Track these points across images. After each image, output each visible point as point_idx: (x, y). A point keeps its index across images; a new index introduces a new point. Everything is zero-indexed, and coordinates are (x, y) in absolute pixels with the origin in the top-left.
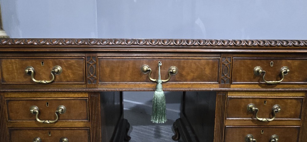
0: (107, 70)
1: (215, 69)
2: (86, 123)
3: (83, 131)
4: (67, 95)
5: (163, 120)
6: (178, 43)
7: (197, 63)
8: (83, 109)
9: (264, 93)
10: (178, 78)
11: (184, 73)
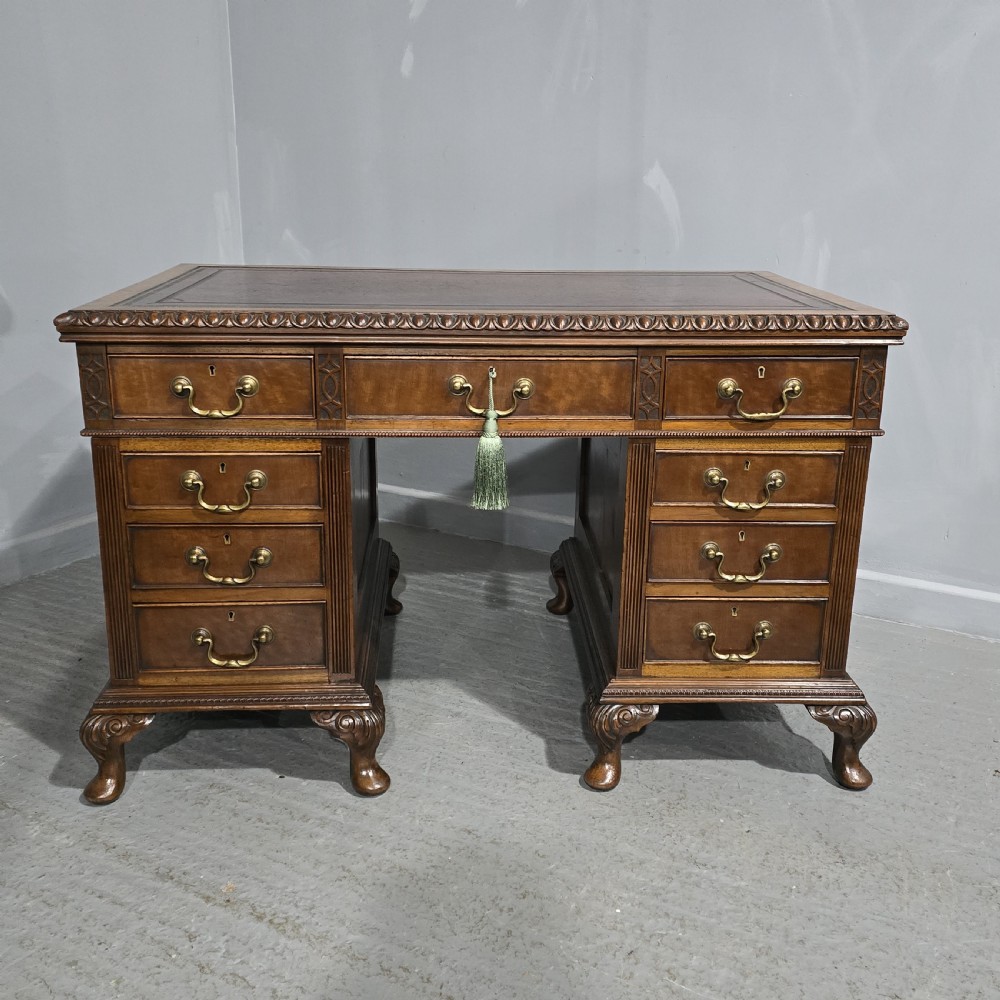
0: (368, 387)
1: (623, 384)
2: (315, 512)
3: (308, 532)
4: (269, 446)
5: (499, 502)
6: (534, 324)
7: (582, 372)
8: (308, 480)
9: (744, 443)
10: (536, 406)
11: (549, 394)
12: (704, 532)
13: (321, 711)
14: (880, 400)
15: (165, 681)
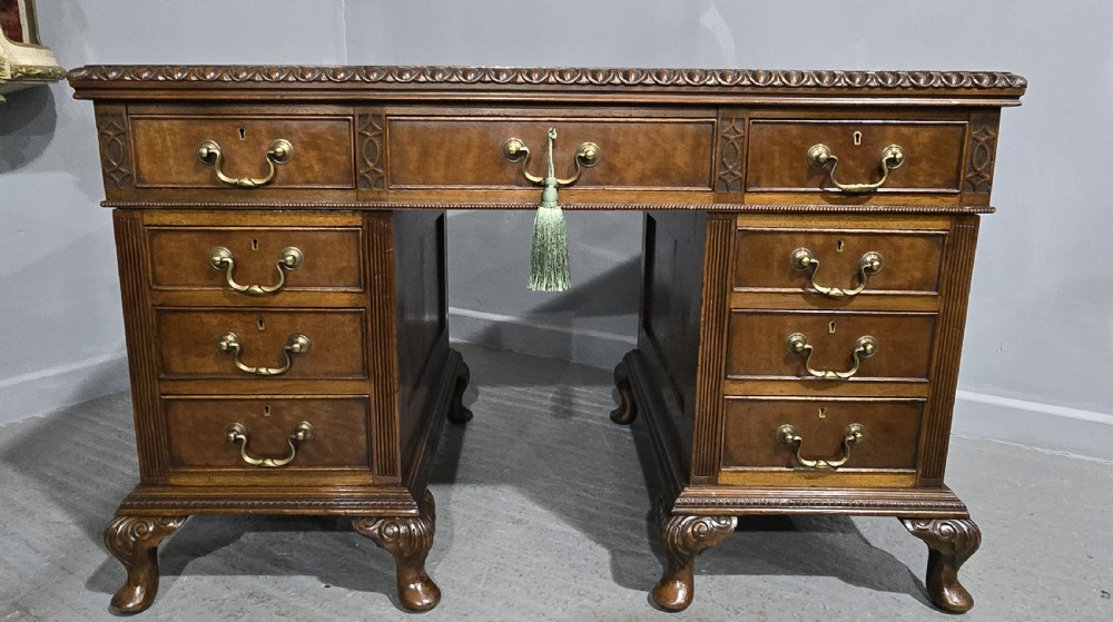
0: (413, 153)
1: (701, 150)
2: (354, 296)
3: (348, 317)
4: (305, 219)
5: (560, 282)
6: (601, 78)
7: (653, 135)
8: (348, 259)
9: (838, 220)
10: (603, 175)
11: (618, 161)
12: (790, 321)
13: (363, 518)
14: (991, 173)
15: (198, 481)
